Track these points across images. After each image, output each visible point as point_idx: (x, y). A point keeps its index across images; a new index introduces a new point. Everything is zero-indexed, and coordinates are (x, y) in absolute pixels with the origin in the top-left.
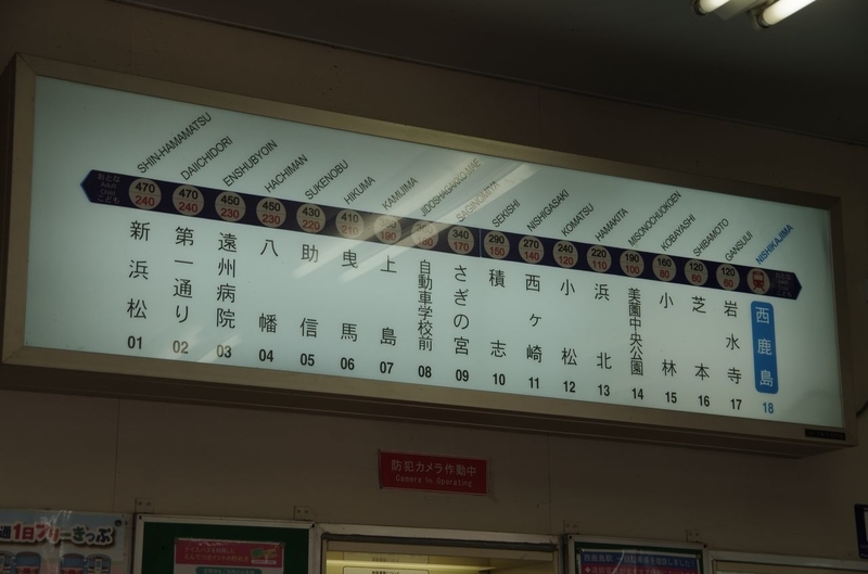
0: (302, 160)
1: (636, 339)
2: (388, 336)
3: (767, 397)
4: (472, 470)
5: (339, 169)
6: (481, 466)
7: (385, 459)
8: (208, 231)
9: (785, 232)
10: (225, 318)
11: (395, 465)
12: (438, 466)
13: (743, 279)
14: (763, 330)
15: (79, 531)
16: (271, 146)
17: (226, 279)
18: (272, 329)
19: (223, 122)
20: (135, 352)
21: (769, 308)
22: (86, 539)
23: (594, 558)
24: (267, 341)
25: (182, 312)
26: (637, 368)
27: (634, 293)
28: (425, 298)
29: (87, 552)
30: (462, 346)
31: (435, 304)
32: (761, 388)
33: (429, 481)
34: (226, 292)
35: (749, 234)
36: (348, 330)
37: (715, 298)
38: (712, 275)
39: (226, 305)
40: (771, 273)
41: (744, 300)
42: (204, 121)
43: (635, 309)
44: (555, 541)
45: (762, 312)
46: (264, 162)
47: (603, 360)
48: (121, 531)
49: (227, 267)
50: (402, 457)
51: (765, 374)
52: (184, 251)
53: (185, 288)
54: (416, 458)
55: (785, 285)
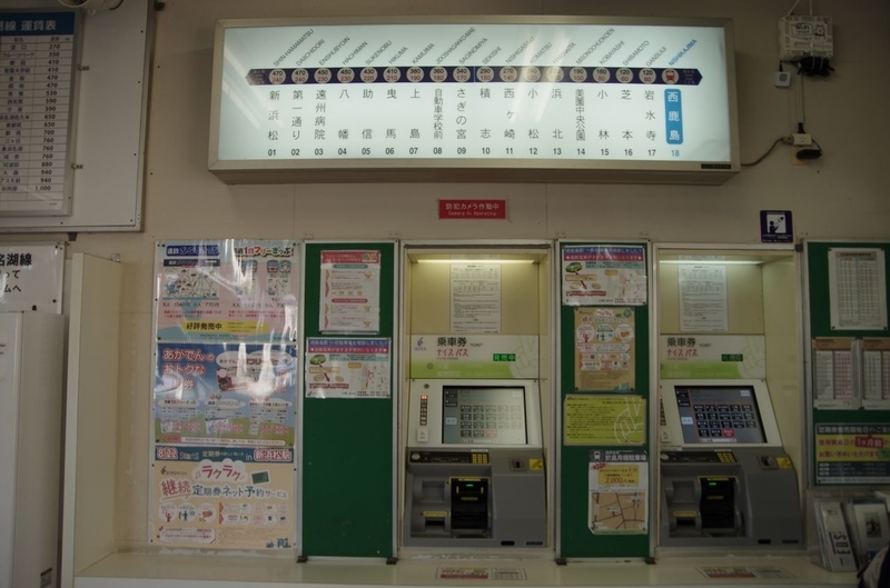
0: (365, 44)
1: (580, 119)
2: (415, 133)
3: (675, 147)
4: (496, 206)
5: (386, 46)
6: (502, 204)
7: (442, 203)
8: (311, 90)
9: (690, 45)
10: (319, 134)
11: (448, 206)
12: (475, 205)
13: (659, 76)
14: (673, 106)
15: (275, 249)
16: (346, 40)
17: (320, 114)
18: (346, 137)
19: (320, 32)
20: (272, 157)
21: (678, 92)
22: (279, 253)
23: (572, 251)
24: (343, 143)
25: (296, 134)
26: (581, 136)
27: (580, 92)
28: (438, 109)
29: (279, 259)
30: (461, 134)
31: (444, 113)
32: (670, 141)
33: (469, 213)
34: (320, 121)
35: (664, 48)
36: (390, 132)
37: (637, 90)
38: (636, 76)
39: (320, 127)
40: (680, 71)
41: (660, 89)
42: (309, 34)
43: (580, 101)
44: (549, 242)
45: (672, 95)
46: (342, 49)
47: (557, 134)
48: (296, 248)
49: (321, 107)
50: (453, 202)
51: (674, 134)
52: (298, 102)
53: (298, 121)
54: (460, 202)
55: (690, 77)
